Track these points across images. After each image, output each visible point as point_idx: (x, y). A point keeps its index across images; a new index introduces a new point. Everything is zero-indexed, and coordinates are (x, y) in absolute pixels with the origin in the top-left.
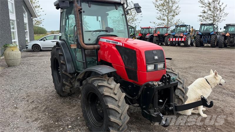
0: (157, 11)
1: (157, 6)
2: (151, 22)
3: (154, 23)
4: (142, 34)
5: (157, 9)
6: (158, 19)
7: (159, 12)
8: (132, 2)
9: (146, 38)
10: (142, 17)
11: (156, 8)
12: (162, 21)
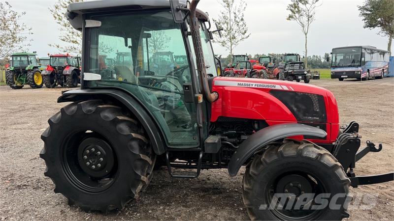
0: (60, 26)
1: (57, 17)
2: (50, 45)
3: (58, 47)
4: (54, 67)
5: (59, 21)
6: (64, 40)
7: (64, 28)
8: (7, 3)
9: (64, 75)
10: (32, 34)
11: (57, 20)
12: (72, 44)
